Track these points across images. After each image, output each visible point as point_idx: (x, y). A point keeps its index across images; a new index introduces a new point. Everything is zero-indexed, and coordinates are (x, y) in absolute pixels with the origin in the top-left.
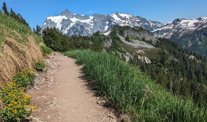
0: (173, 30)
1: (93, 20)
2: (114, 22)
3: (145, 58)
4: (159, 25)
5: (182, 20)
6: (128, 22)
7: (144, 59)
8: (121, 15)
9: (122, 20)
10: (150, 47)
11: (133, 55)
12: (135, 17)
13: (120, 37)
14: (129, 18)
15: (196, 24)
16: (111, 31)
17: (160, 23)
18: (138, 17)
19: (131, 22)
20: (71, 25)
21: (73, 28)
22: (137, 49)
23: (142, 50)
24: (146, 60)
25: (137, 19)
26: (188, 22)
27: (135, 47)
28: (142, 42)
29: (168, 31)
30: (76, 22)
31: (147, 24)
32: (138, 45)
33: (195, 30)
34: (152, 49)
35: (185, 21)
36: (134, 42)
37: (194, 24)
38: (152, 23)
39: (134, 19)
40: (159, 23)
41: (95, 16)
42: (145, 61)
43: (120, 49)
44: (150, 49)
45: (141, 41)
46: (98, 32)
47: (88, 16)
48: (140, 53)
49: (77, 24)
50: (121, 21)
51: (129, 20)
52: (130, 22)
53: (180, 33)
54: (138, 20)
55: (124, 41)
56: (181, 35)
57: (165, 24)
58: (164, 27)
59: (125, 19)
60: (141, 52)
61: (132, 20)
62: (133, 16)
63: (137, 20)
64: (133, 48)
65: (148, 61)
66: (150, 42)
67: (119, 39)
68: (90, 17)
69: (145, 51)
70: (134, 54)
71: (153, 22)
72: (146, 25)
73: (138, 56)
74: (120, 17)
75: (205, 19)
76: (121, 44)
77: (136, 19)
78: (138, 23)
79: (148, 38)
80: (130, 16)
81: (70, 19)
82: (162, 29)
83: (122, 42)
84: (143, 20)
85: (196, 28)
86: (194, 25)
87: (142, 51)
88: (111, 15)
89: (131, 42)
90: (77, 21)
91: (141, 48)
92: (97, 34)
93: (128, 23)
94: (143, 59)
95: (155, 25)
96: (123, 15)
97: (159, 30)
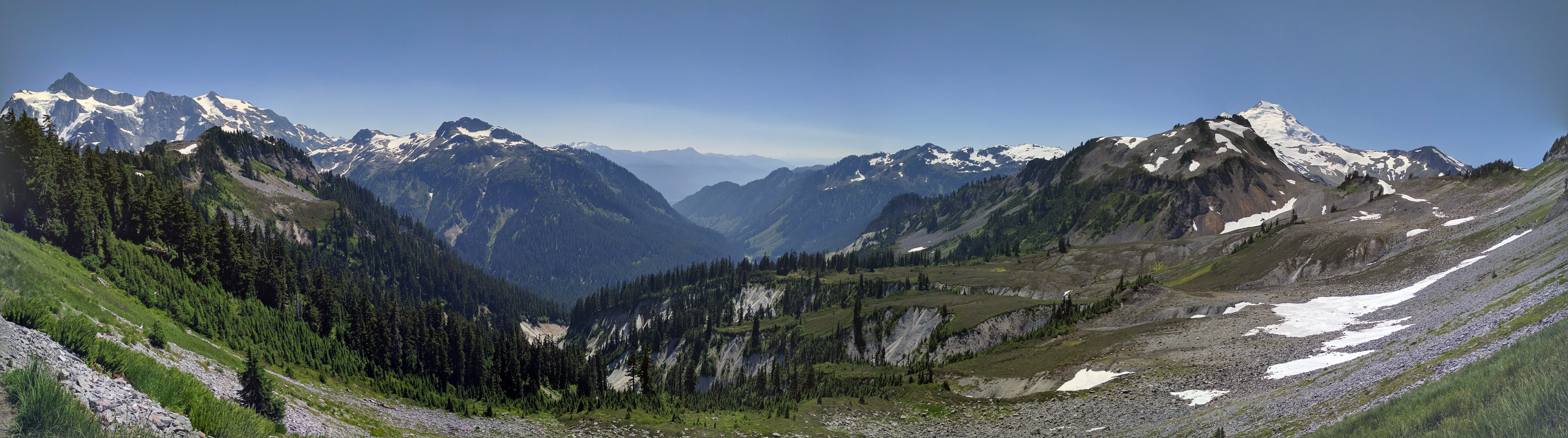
0: (355, 157)
1: (145, 107)
2: (204, 119)
3: (295, 228)
4: (320, 140)
5: (374, 134)
6: (241, 123)
7: (293, 231)
8: (223, 100)
9: (227, 116)
10: (307, 197)
11: (261, 217)
12: (261, 111)
13: (226, 162)
14: (244, 112)
15: (405, 148)
16: (200, 144)
17: (324, 135)
18: (270, 113)
19: (250, 123)
20: (81, 118)
21: (86, 127)
22: (273, 201)
23: (288, 204)
24: (296, 233)
25: (265, 117)
26: (388, 141)
27: (267, 195)
28: (286, 182)
29: (343, 157)
30: (94, 110)
31: (291, 134)
32: (275, 189)
33: (405, 162)
34: (313, 203)
35: (382, 137)
36: (263, 182)
37: (401, 147)
38: (303, 133)
39: (258, 116)
40: (321, 135)
41: (152, 98)
42: (295, 237)
43: (224, 197)
44: (308, 203)
45: (283, 180)
46: (160, 143)
47: (131, 97)
48: (281, 212)
49: (99, 117)
50: (225, 117)
51: (245, 119)
52: (247, 123)
53: (370, 167)
54: (270, 122)
55: (236, 176)
56: (372, 172)
57: (335, 140)
58: (335, 148)
59: (232, 113)
60: (284, 210)
61: (254, 119)
62: (256, 108)
63: (265, 119)
64: (263, 199)
65: (302, 236)
66: (305, 184)
67: (222, 169)
68: (135, 98)
69: (294, 208)
70: (266, 216)
71: (307, 131)
72: (289, 135)
73: (275, 222)
74: (221, 107)
75: (423, 139)
76: (226, 184)
77: (263, 116)
78: (270, 127)
79: (300, 172)
80: (249, 107)
81: (79, 101)
82: (330, 150)
83: (230, 179)
84: (282, 123)
85: (406, 157)
86: (400, 151)
87: (286, 207)
88: (195, 99)
89: (257, 179)
90: (97, 109)
91: (282, 199)
92: (158, 148)
93: (241, 126)
94: (288, 233)
95: (310, 137)
96: (228, 103)
97: (323, 154)
